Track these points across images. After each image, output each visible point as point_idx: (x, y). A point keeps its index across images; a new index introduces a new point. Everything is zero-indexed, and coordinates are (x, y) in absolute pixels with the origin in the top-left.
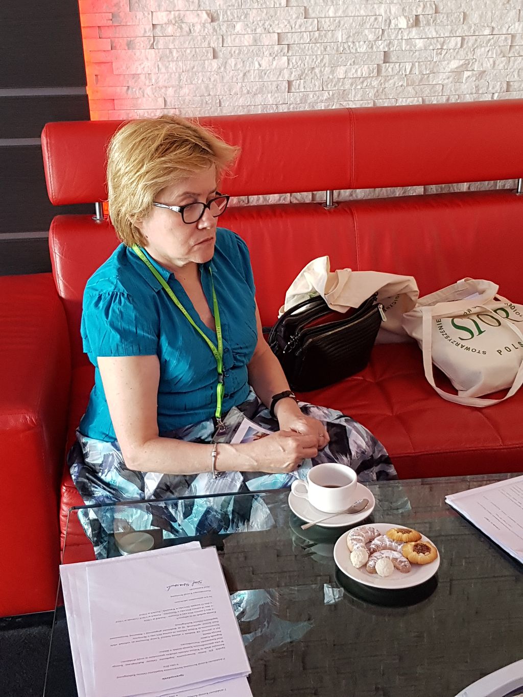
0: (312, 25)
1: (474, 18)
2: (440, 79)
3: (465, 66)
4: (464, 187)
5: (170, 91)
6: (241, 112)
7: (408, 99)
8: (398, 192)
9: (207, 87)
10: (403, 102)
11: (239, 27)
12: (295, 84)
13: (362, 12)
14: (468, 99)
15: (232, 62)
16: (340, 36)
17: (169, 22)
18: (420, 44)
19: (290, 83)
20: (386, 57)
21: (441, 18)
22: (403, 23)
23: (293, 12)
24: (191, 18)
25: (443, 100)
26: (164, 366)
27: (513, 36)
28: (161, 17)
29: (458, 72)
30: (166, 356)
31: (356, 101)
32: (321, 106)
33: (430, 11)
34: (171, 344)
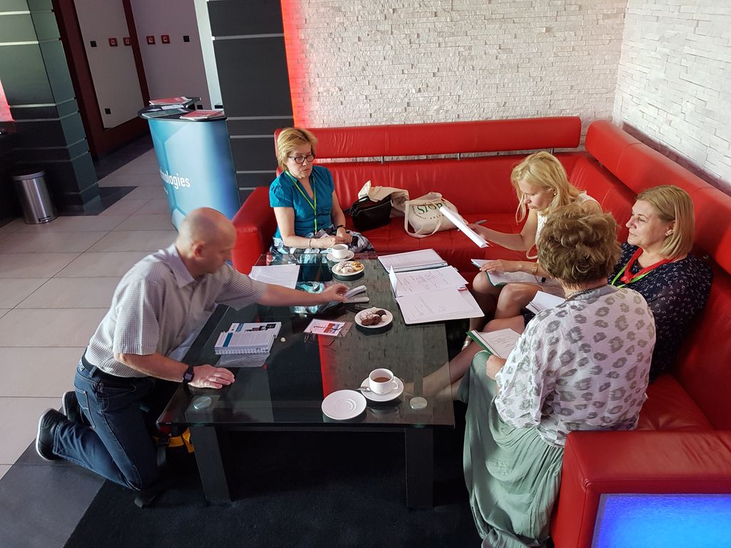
0: (379, 92)
1: (443, 89)
2: (430, 113)
3: (441, 107)
4: (443, 156)
5: (325, 117)
6: (352, 126)
7: (418, 121)
8: (416, 158)
9: (339, 116)
10: (415, 122)
11: (350, 93)
12: (373, 115)
13: (398, 87)
14: (442, 121)
15: (348, 106)
16: (390, 96)
17: (324, 91)
18: (421, 99)
19: (371, 115)
20: (408, 104)
21: (429, 89)
22: (414, 91)
23: (371, 87)
24: (332, 90)
25: (432, 122)
26: (295, 211)
27: (459, 96)
28: (321, 89)
29: (437, 111)
30: (295, 208)
31: (397, 121)
32: (383, 124)
33: (425, 86)
34: (296, 204)
